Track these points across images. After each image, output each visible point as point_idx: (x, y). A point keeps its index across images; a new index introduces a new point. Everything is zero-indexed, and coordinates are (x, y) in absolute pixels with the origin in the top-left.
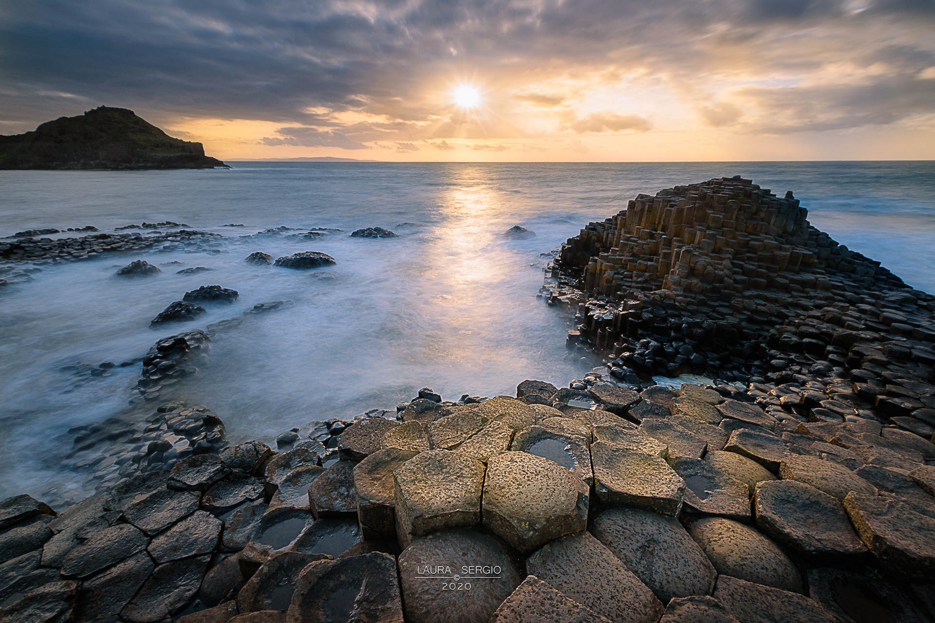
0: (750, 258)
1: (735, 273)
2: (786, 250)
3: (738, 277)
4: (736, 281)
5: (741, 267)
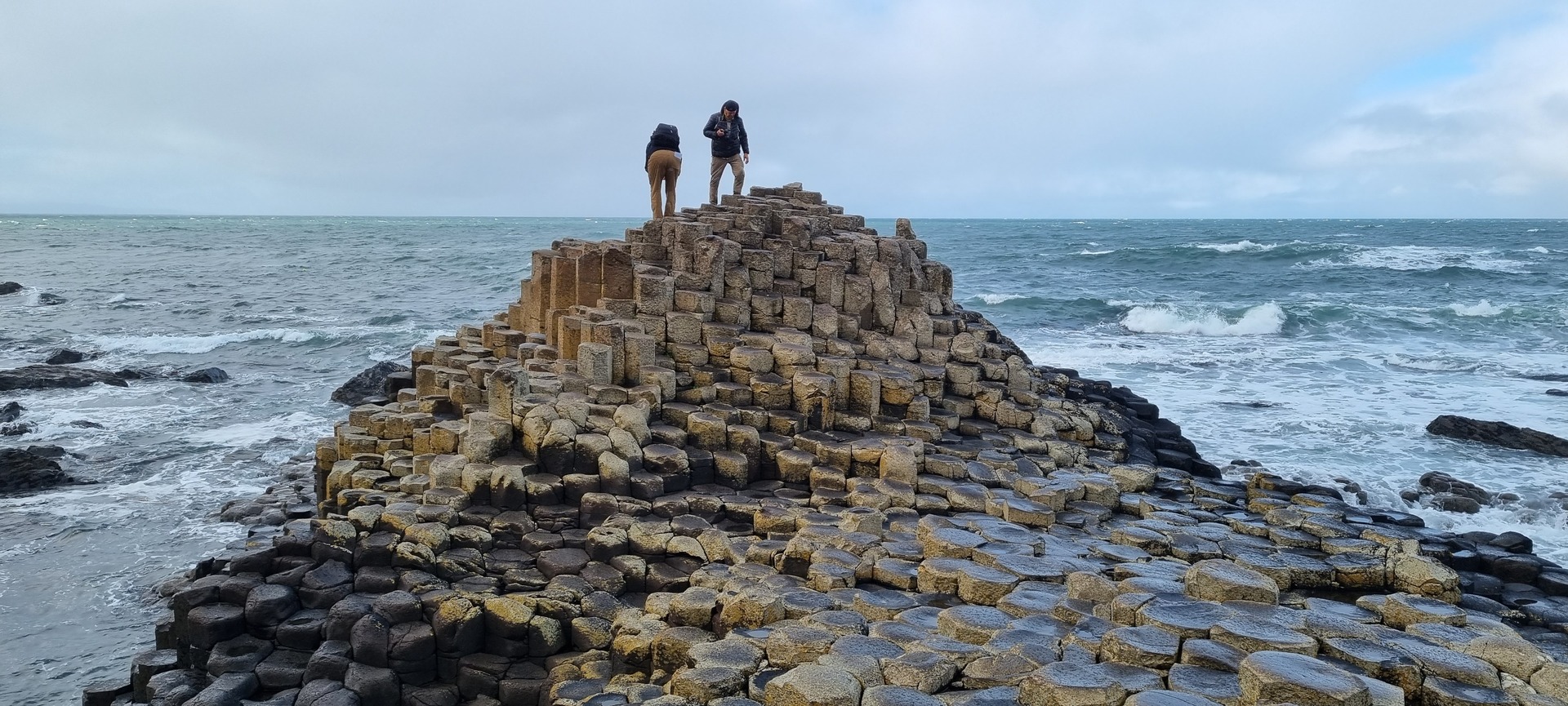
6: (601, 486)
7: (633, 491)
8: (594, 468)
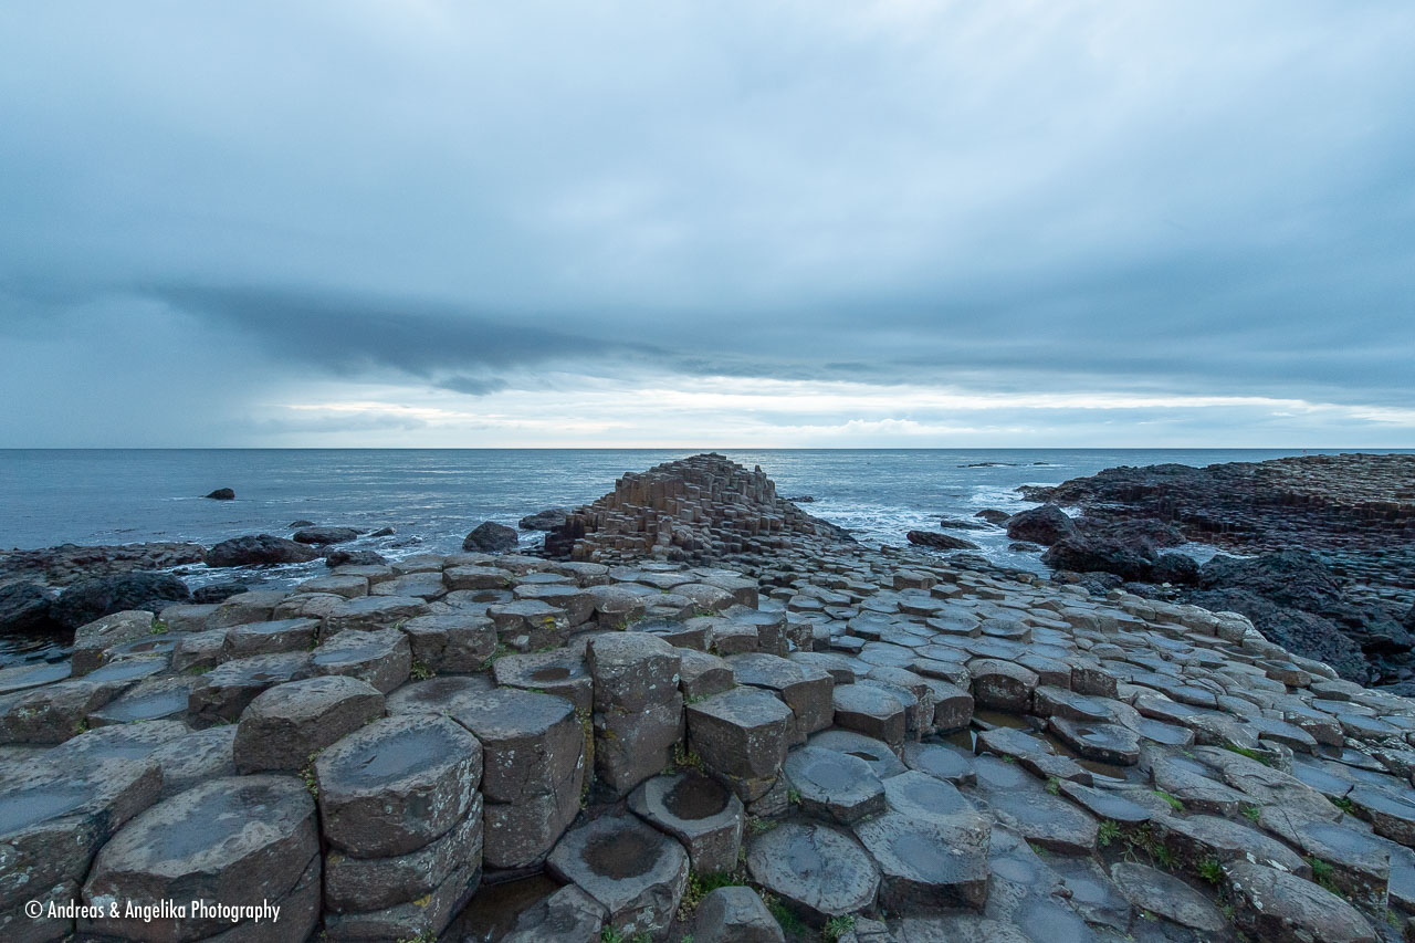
0: (726, 526)
1: (714, 539)
2: (756, 516)
3: (716, 543)
4: (714, 547)
5: (719, 533)
6: (705, 554)
7: (714, 554)
8: (702, 548)
